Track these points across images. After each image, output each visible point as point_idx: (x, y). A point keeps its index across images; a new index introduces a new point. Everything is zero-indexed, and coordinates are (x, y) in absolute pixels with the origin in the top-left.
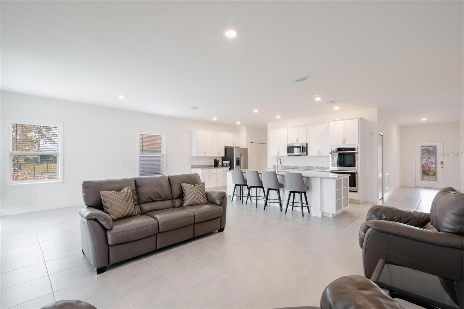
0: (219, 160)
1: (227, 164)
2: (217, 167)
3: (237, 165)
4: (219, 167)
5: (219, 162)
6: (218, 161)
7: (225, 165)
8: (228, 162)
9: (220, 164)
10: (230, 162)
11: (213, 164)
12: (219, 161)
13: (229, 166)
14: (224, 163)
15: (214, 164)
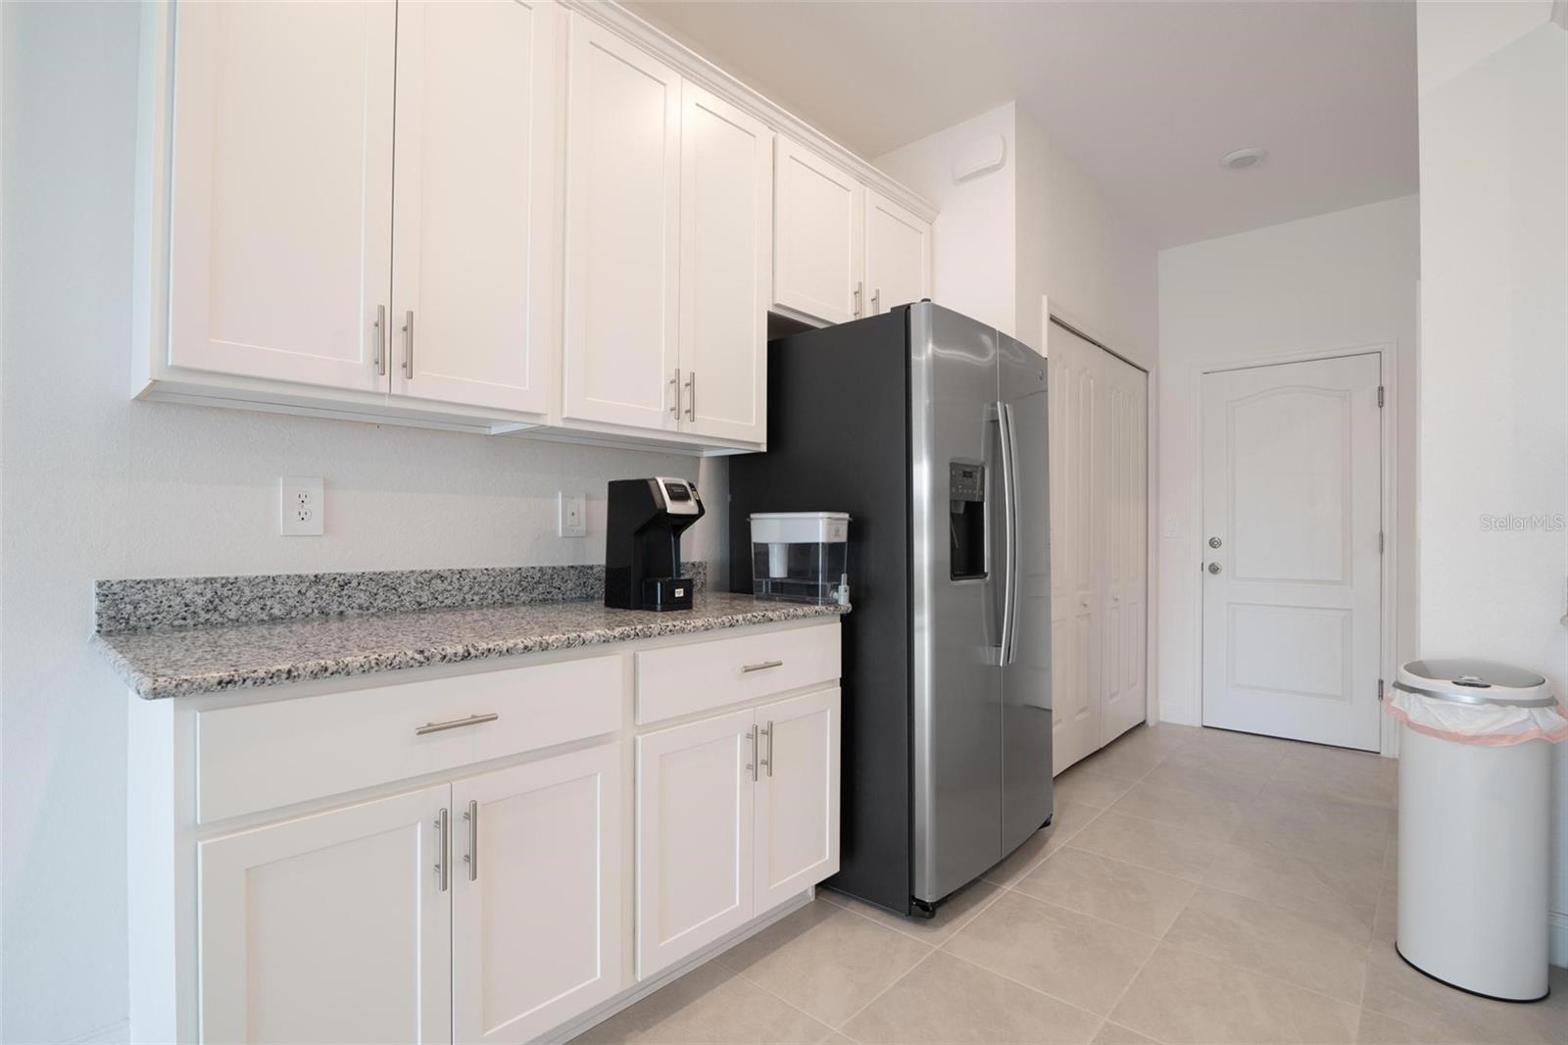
0: (680, 495)
1: (800, 554)
2: (646, 603)
3: (955, 575)
4: (686, 604)
5: (688, 520)
6: (673, 508)
7: (777, 569)
8: (820, 528)
9: (699, 546)
10: (856, 529)
11: (596, 554)
12: (688, 508)
13: (842, 595)
14: (757, 537)
15: (603, 562)
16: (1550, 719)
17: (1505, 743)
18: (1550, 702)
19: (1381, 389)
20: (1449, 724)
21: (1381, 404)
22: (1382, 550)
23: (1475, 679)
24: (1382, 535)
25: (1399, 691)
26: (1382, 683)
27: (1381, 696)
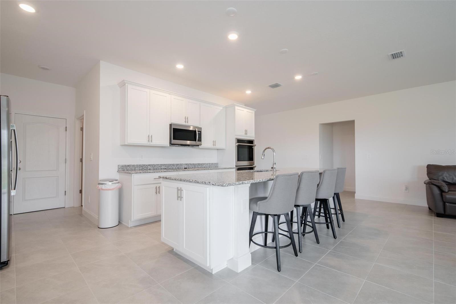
16: (119, 185)
17: (115, 189)
18: (119, 183)
19: (66, 127)
20: (109, 188)
21: (66, 130)
22: (66, 163)
23: (111, 181)
24: (66, 159)
25: (100, 185)
26: (65, 191)
27: (65, 194)
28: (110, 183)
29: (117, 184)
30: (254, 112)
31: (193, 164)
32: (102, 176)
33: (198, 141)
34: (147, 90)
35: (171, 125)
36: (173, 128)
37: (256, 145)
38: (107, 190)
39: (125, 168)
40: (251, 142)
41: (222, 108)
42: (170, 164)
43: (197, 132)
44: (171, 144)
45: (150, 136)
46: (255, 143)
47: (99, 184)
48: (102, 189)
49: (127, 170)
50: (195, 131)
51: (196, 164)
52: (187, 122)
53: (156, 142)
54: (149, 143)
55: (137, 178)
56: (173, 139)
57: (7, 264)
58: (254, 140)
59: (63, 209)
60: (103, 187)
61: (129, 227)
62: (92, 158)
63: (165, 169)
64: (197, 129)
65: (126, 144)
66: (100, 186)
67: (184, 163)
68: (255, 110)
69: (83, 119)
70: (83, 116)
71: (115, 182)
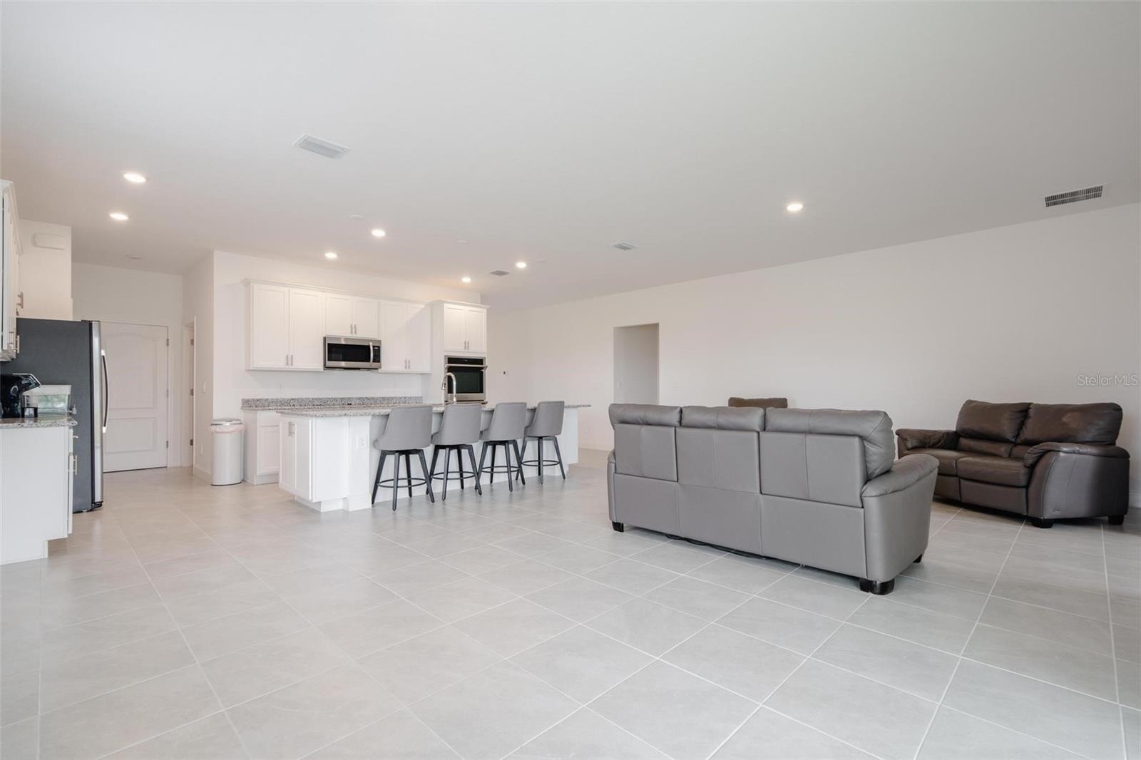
17: (236, 432)
19: (168, 340)
20: (226, 430)
21: (168, 344)
22: (168, 396)
23: (230, 421)
24: (168, 391)
26: (167, 442)
27: (167, 447)
28: (228, 424)
29: (238, 426)
30: (485, 311)
31: (372, 398)
32: (217, 414)
33: (373, 362)
34: (285, 289)
35: (325, 338)
36: (329, 344)
37: (487, 367)
38: (222, 433)
39: (253, 403)
40: (480, 361)
41: (423, 306)
42: (330, 398)
43: (371, 348)
44: (326, 367)
45: (290, 357)
46: (487, 363)
47: (212, 425)
48: (216, 432)
49: (256, 407)
50: (369, 347)
51: (378, 398)
52: (355, 332)
53: (299, 364)
54: (287, 367)
55: (265, 417)
56: (329, 360)
57: (101, 505)
58: (485, 358)
59: (165, 469)
60: (217, 428)
61: (255, 483)
62: (205, 388)
63: (321, 405)
64: (371, 344)
65: (252, 369)
66: (213, 428)
67: (356, 396)
68: (488, 307)
69: (193, 327)
70: (193, 323)
71: (234, 422)
